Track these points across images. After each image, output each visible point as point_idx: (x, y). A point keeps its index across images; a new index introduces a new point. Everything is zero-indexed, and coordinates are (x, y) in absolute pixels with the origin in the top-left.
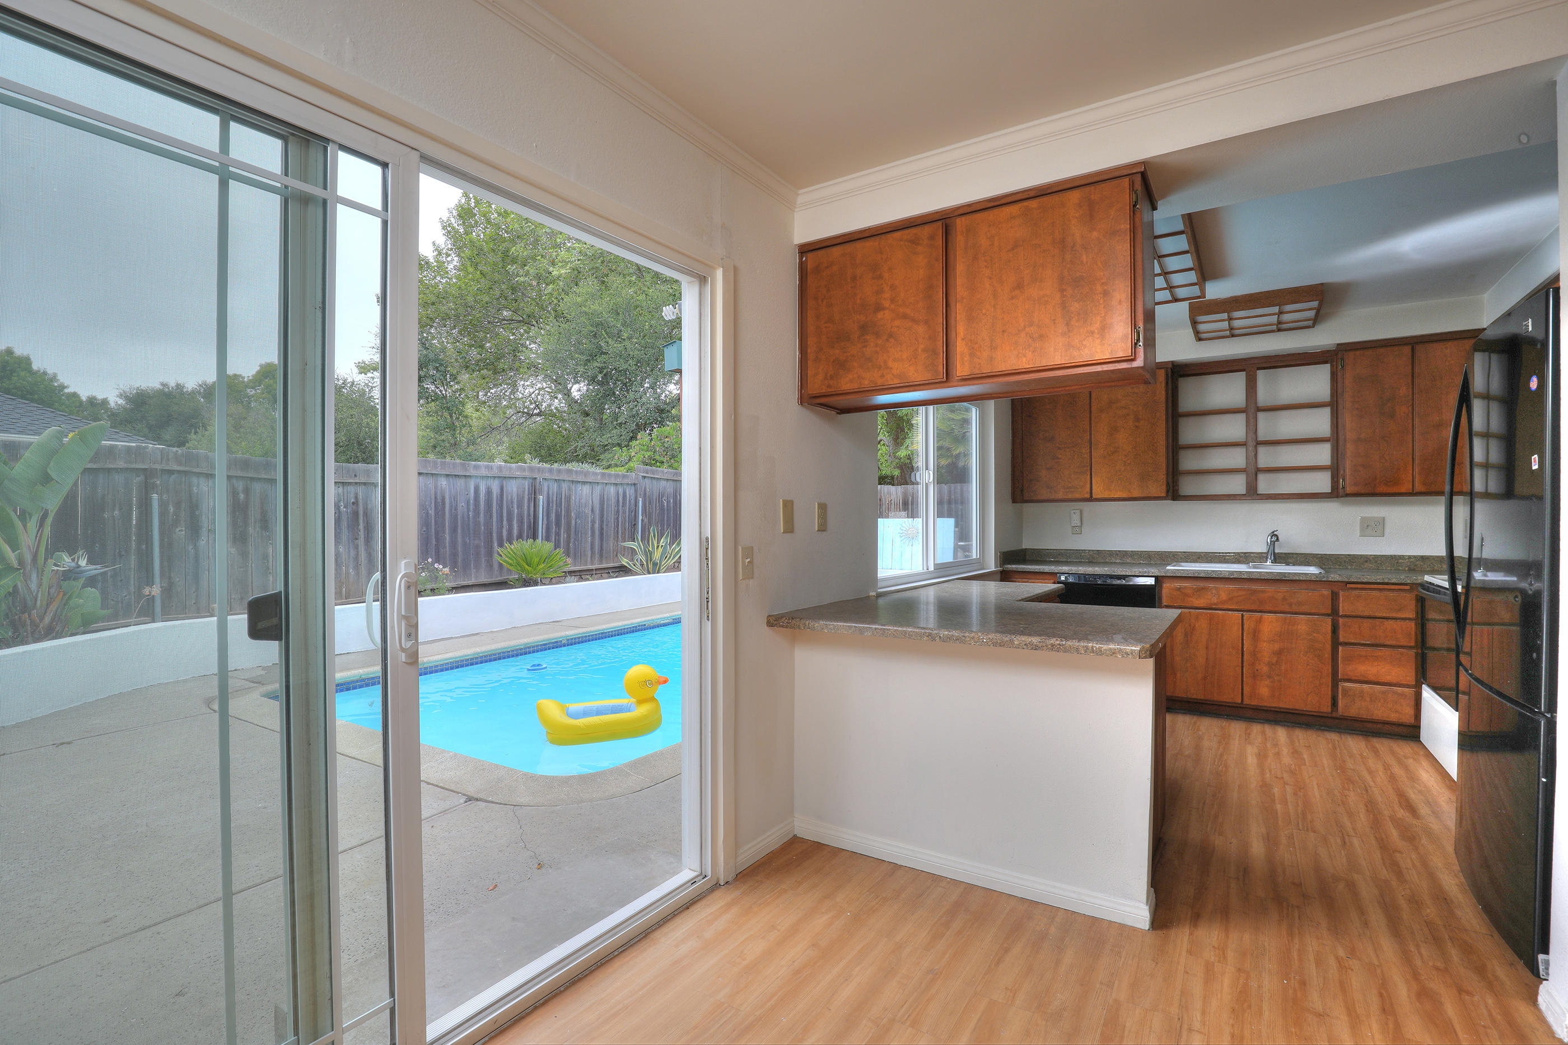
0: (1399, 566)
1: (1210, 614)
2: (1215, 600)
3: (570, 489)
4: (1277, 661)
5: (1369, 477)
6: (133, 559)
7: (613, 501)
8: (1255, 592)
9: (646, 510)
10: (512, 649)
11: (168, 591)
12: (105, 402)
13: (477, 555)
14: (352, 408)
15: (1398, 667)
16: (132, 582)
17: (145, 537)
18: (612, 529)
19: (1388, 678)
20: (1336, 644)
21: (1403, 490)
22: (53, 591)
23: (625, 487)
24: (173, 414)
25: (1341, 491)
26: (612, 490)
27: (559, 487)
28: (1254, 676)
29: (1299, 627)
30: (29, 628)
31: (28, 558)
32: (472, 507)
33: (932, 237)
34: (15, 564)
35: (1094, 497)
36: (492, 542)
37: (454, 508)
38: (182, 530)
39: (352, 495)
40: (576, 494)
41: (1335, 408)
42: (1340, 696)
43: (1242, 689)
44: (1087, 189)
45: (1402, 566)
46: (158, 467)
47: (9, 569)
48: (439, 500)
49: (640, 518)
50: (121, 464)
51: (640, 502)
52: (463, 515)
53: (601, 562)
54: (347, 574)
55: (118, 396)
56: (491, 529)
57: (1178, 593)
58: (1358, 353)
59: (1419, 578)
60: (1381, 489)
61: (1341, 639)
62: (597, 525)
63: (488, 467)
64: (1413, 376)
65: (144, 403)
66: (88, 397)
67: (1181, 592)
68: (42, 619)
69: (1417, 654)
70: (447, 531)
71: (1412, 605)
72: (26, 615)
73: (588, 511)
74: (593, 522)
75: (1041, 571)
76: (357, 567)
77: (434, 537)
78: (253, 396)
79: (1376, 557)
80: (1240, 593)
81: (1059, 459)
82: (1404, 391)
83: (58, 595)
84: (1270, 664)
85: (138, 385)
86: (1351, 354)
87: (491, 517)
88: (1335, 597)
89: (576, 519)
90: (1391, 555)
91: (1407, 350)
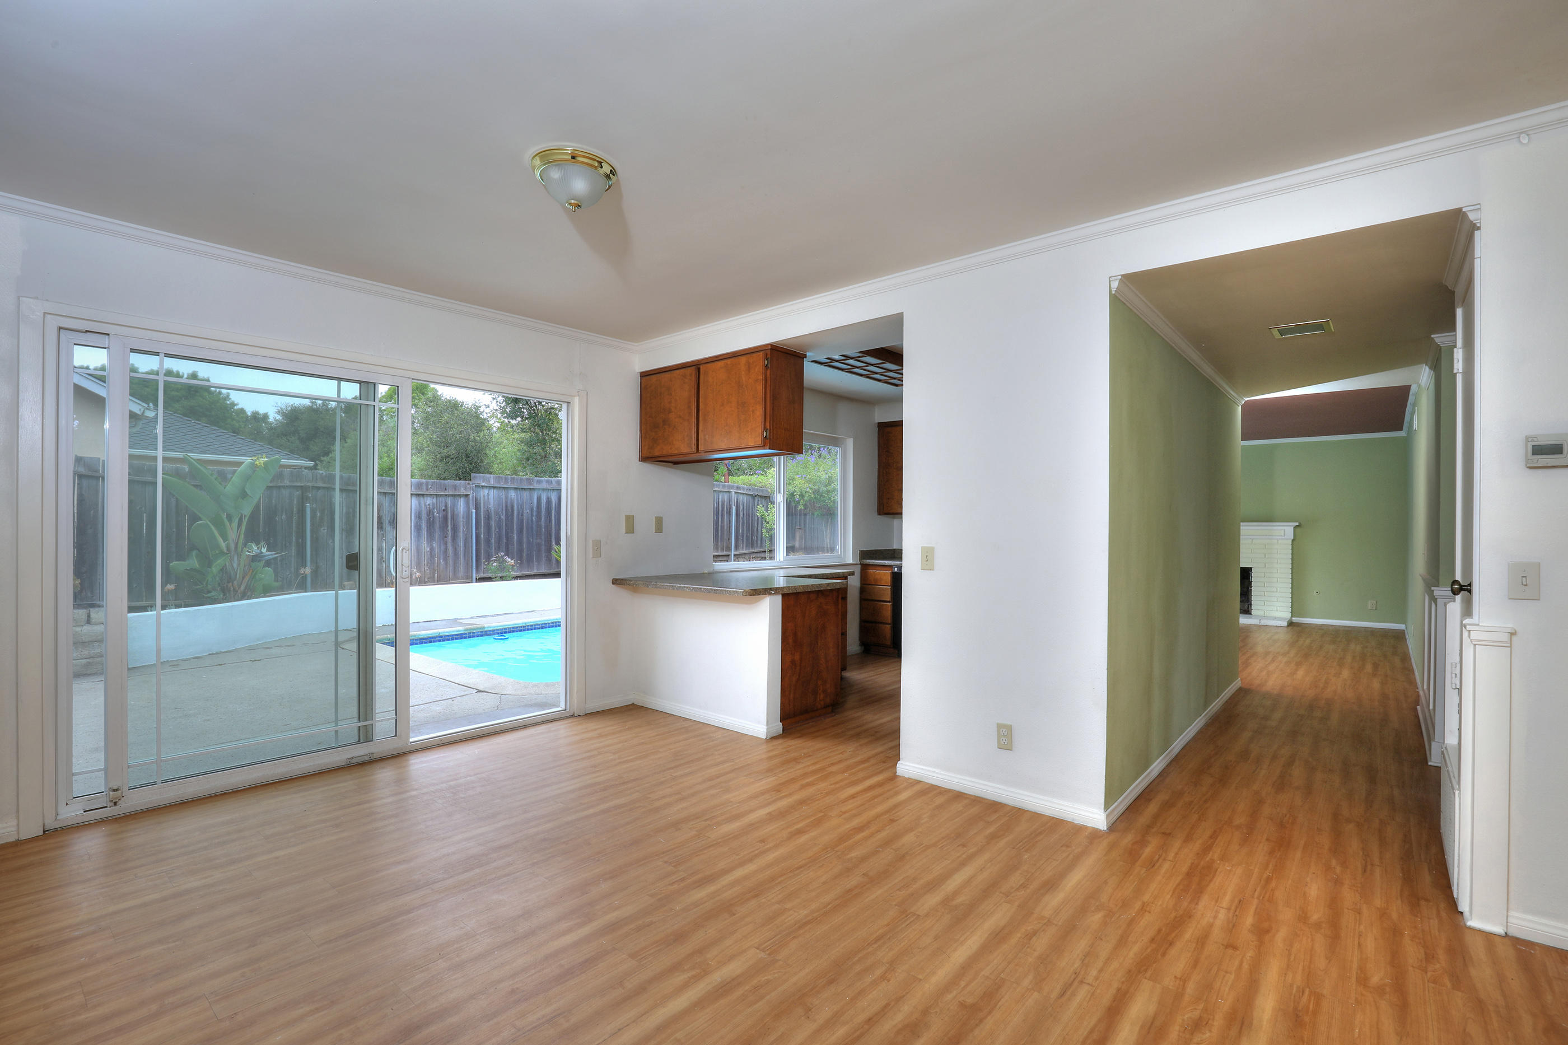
6: (294, 549)
10: (552, 621)
11: (315, 573)
12: (266, 416)
13: (539, 551)
14: (461, 425)
16: (293, 565)
17: (301, 534)
22: (246, 568)
24: (319, 427)
30: (232, 593)
31: (233, 546)
32: (535, 514)
33: (691, 375)
34: (225, 550)
36: (551, 541)
37: (521, 514)
38: (324, 529)
39: (443, 504)
44: (748, 356)
46: (310, 484)
47: (222, 553)
48: (509, 508)
50: (287, 483)
52: (528, 520)
54: (439, 563)
55: (276, 413)
56: (551, 531)
63: (547, 481)
65: (297, 418)
66: (252, 412)
68: (240, 587)
70: (515, 532)
72: (231, 584)
76: (446, 559)
77: (504, 537)
78: (385, 410)
83: (249, 571)
85: (292, 403)
87: (550, 521)
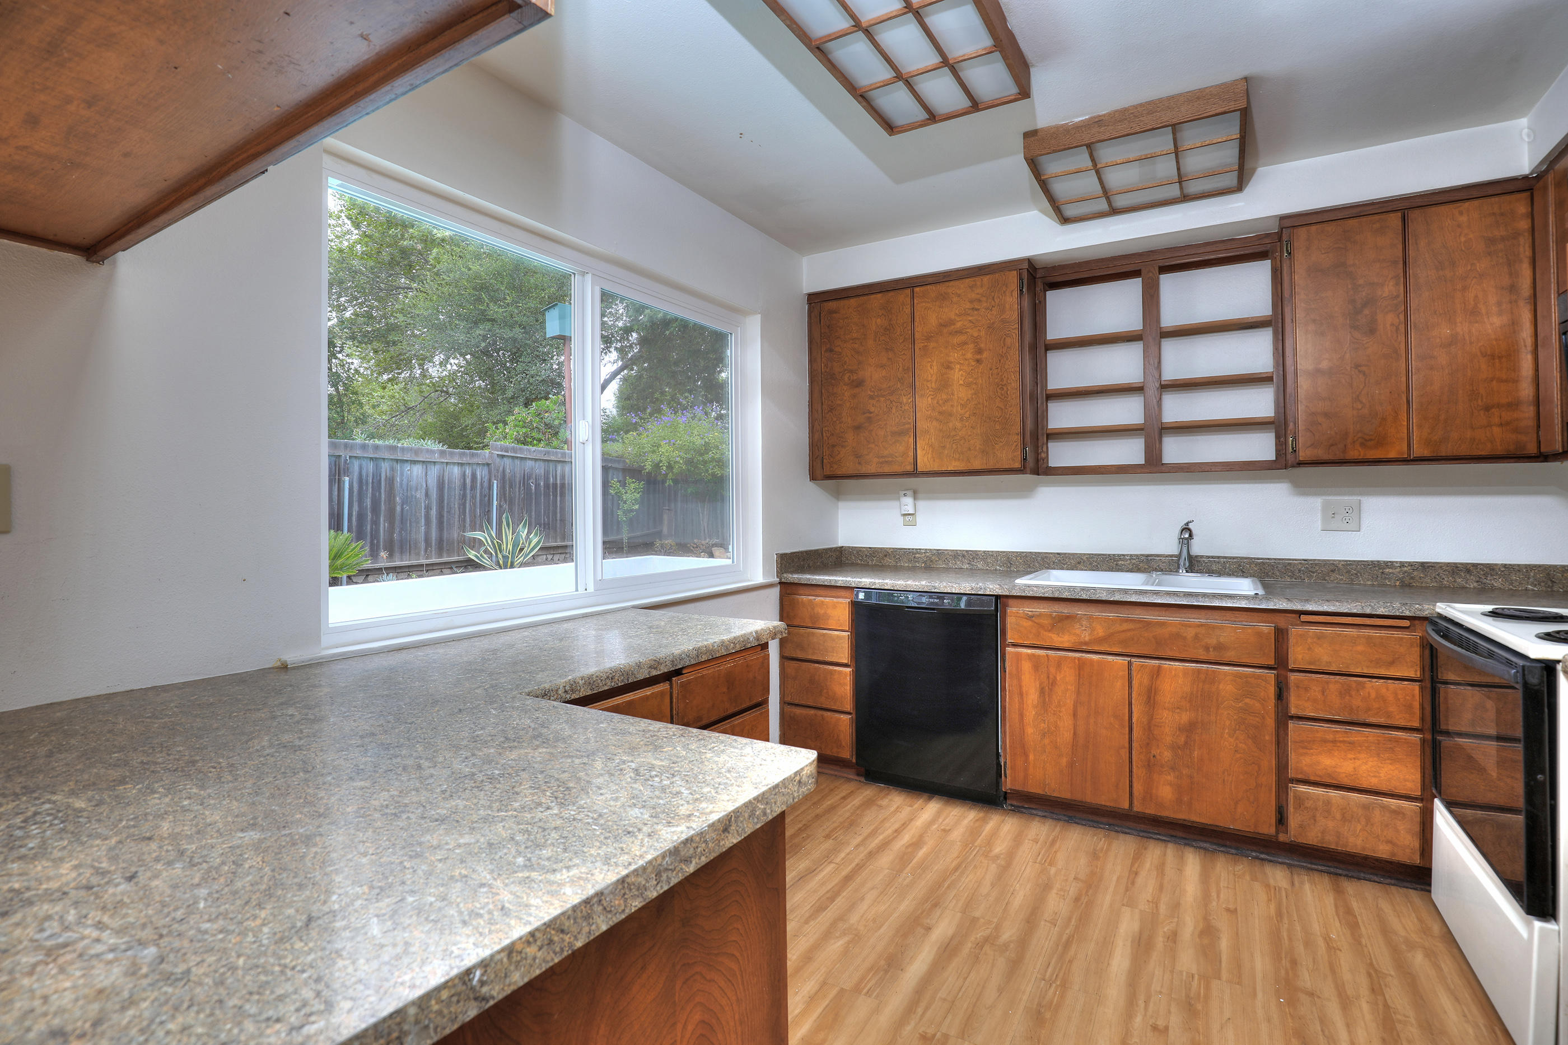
0: (1385, 579)
1: (1079, 659)
2: (1086, 636)
3: (392, 469)
4: (1186, 743)
5: (1336, 433)
7: (458, 483)
8: (1148, 624)
9: (505, 494)
15: (1391, 764)
18: (457, 516)
19: (1372, 782)
20: (1284, 717)
21: (1392, 455)
23: (475, 467)
25: (1290, 458)
26: (456, 470)
27: (377, 468)
28: (1149, 765)
29: (1221, 686)
35: (919, 469)
40: (402, 474)
41: (1280, 325)
42: (1291, 808)
43: (1131, 786)
45: (1390, 579)
49: (495, 503)
51: (495, 485)
53: (440, 556)
57: (1030, 623)
58: (1313, 228)
59: (1426, 607)
60: (1353, 454)
61: (1293, 711)
62: (434, 512)
64: (1405, 263)
67: (1033, 621)
69: (1423, 741)
71: (1414, 655)
73: (420, 495)
74: (428, 508)
75: (833, 584)
79: (1348, 564)
80: (1125, 626)
81: (871, 413)
82: (1390, 289)
84: (1174, 748)
86: (1302, 232)
88: (1280, 635)
89: (402, 505)
90: (1372, 562)
91: (1394, 220)
